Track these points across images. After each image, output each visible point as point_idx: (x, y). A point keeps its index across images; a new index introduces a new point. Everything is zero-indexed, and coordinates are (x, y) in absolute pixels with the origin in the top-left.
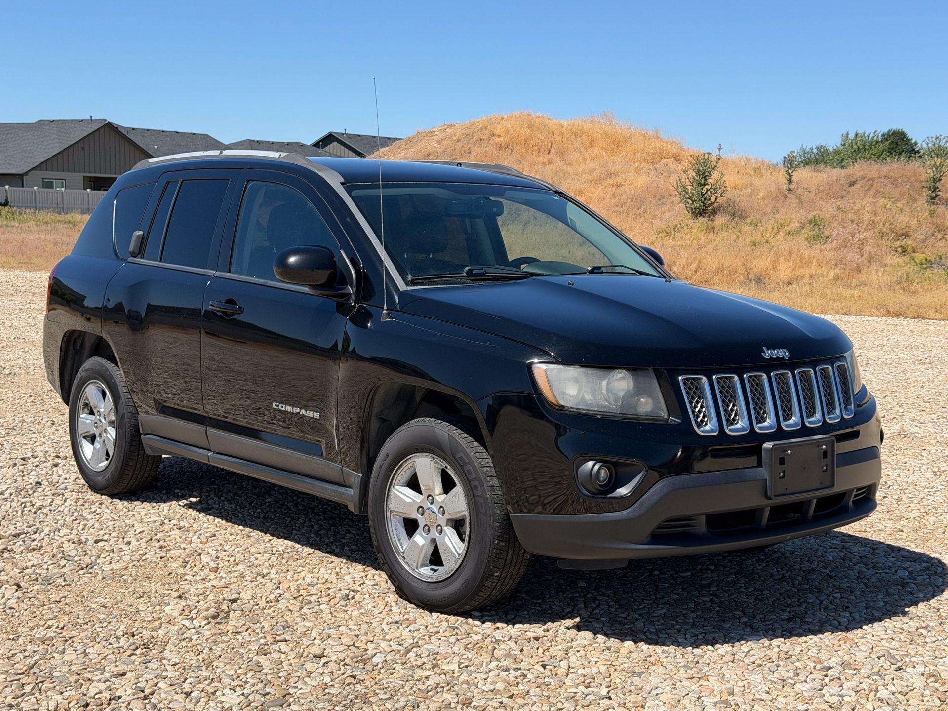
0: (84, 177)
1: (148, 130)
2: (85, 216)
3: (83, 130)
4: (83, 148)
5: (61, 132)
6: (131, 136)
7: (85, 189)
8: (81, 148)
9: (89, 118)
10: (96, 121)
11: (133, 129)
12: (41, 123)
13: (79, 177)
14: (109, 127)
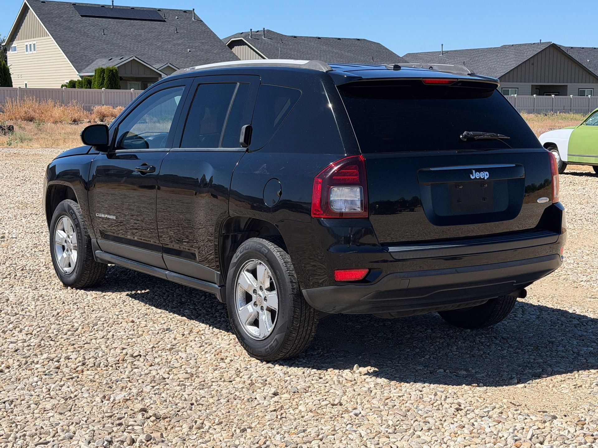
0: (532, 85)
1: (583, 48)
2: (531, 115)
3: (533, 50)
4: (533, 64)
5: (518, 53)
6: (570, 53)
7: (532, 95)
8: (531, 64)
9: (539, 42)
10: (543, 43)
11: (572, 48)
12: (504, 47)
13: (528, 86)
14: (554, 47)
